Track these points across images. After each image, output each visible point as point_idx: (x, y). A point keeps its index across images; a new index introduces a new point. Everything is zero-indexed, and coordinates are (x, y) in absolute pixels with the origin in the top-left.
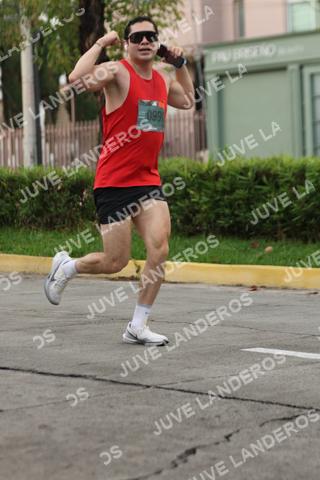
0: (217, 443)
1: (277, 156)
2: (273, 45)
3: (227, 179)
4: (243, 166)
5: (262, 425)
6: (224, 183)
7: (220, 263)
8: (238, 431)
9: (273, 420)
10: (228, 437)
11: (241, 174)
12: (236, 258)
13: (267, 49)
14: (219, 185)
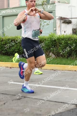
0: (2, 105)
1: (17, 36)
2: (16, 9)
3: (5, 41)
4: (8, 38)
5: (13, 101)
6: (4, 42)
7: (3, 62)
8: (7, 102)
9: (15, 100)
10: (4, 104)
11: (8, 40)
12: (6, 60)
13: (15, 10)
14: (3, 43)
